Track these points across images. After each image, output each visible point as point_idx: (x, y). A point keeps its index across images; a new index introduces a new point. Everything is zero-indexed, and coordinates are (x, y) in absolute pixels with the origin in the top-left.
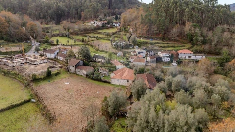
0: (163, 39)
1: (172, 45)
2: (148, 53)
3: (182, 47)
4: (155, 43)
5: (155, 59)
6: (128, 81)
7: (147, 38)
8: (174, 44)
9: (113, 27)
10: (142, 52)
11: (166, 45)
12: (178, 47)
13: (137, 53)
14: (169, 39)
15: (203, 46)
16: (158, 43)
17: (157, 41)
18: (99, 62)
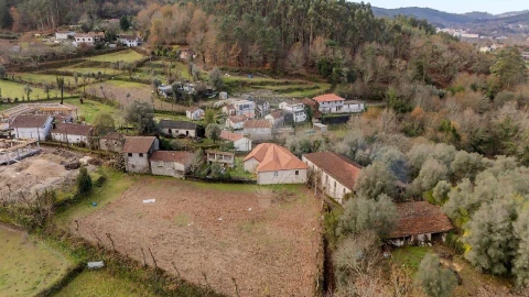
0: (273, 73)
1: (296, 86)
2: (260, 107)
3: (314, 88)
4: (262, 84)
5: (283, 118)
6: (297, 173)
7: (241, 72)
8: (300, 83)
9: (122, 48)
10: (248, 106)
11: (285, 87)
12: (308, 89)
13: (237, 108)
14: (286, 74)
15: (351, 86)
16: (267, 83)
17: (264, 80)
18: (182, 136)
